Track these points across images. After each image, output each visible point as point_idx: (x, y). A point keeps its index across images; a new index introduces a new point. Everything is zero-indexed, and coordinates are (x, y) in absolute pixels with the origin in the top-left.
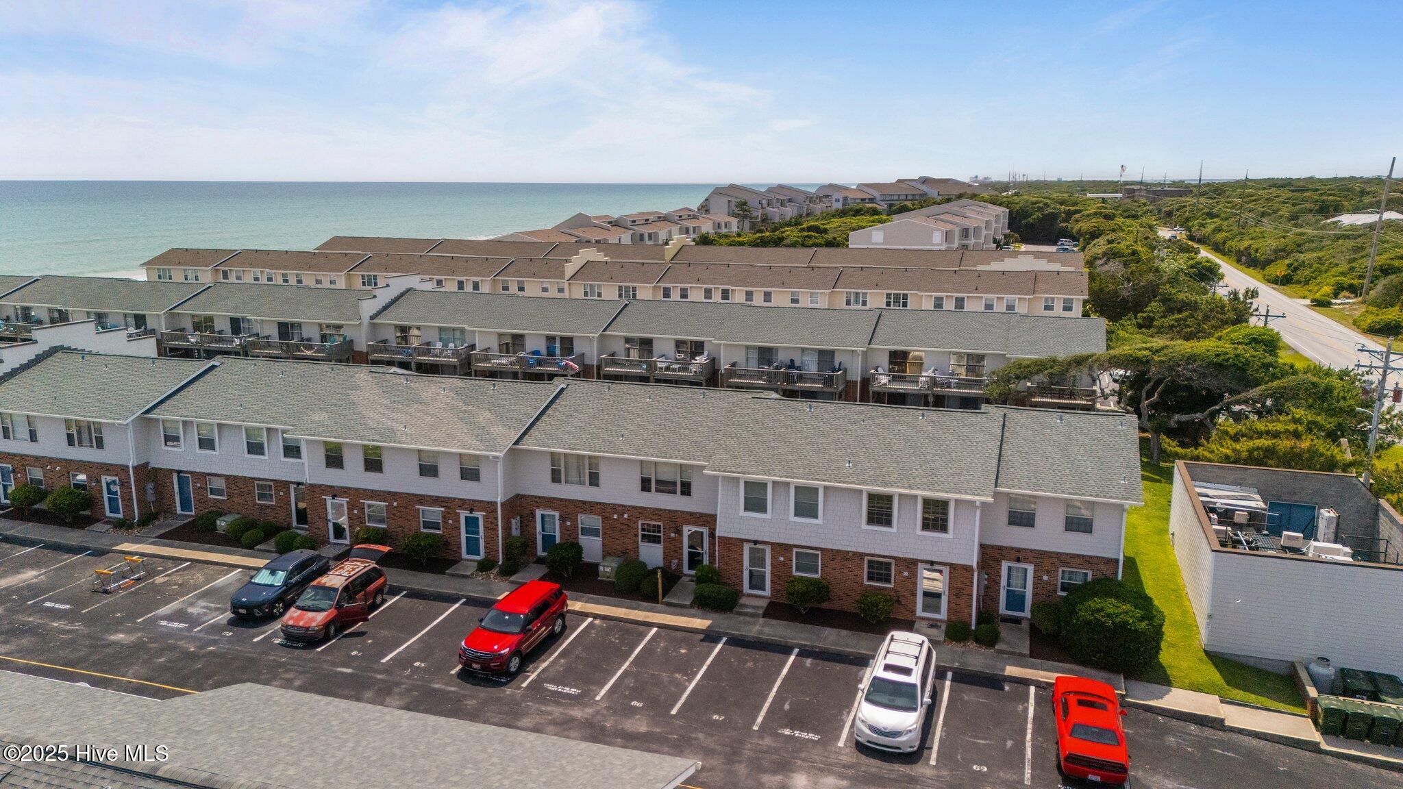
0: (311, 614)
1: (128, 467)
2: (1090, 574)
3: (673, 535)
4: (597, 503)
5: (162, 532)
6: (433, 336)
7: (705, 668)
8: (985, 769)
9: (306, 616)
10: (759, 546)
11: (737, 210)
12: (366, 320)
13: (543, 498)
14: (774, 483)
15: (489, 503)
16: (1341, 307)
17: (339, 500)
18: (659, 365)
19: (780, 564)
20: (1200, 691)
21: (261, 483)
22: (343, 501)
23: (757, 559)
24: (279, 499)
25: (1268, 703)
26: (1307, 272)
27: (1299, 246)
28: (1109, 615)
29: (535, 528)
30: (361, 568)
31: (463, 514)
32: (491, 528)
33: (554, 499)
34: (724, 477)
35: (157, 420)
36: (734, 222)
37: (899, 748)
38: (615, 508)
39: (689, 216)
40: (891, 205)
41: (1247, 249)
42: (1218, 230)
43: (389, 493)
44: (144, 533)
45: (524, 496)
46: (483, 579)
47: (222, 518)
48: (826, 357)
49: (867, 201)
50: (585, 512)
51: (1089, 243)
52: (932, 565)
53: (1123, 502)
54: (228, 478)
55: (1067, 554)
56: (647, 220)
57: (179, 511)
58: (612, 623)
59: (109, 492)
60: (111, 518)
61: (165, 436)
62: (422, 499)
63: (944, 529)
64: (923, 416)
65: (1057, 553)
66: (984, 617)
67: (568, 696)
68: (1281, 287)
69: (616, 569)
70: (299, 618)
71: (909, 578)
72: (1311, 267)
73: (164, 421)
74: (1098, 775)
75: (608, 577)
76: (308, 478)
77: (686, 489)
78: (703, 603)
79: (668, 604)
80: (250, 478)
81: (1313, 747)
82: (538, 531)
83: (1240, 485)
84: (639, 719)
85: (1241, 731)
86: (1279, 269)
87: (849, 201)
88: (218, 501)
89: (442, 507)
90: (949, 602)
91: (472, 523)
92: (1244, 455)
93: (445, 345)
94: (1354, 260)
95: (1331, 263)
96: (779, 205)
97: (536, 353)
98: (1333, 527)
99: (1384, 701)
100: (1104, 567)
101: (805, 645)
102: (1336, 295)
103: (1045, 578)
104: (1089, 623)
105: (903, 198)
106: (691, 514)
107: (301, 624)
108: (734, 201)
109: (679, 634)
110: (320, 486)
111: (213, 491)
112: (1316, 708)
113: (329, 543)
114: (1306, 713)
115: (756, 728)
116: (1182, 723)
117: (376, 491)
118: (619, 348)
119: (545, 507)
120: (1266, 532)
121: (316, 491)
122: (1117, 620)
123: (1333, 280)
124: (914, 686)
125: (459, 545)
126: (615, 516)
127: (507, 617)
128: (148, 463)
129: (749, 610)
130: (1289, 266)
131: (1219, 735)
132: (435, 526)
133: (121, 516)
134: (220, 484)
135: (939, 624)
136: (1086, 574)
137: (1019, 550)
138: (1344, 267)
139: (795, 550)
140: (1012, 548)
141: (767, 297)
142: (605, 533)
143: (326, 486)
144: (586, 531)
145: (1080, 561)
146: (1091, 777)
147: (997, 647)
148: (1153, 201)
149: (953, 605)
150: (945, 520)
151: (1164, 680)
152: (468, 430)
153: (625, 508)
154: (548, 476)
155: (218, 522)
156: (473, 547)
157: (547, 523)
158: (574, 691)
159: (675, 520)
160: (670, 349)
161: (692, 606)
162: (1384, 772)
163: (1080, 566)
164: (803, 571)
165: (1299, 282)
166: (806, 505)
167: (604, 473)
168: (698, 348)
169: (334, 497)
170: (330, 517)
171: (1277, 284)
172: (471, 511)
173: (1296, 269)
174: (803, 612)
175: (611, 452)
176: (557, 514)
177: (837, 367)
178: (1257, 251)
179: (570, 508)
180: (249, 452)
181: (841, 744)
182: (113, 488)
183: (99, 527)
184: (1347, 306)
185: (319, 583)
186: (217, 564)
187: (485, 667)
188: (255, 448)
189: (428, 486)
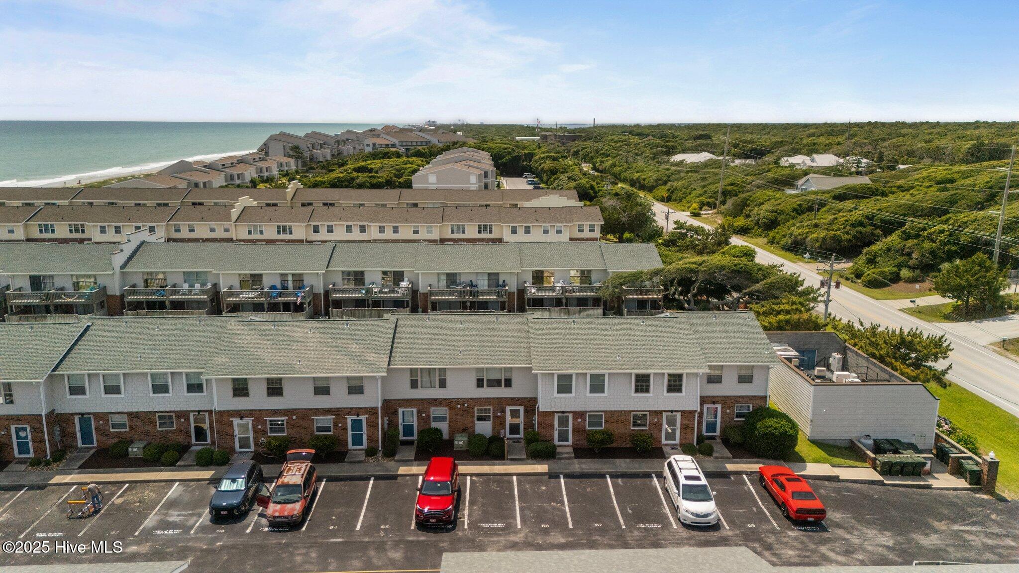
0: (290, 506)
1: (41, 415)
2: (751, 406)
3: (499, 414)
4: (445, 399)
5: (80, 463)
6: (179, 280)
7: (565, 496)
8: (754, 526)
9: (286, 508)
10: (566, 414)
11: (291, 153)
12: (118, 270)
13: (404, 400)
14: (577, 374)
15: (371, 408)
16: (706, 216)
17: (245, 420)
18: (375, 290)
19: (579, 424)
20: (819, 462)
21: (161, 414)
22: (249, 421)
23: (563, 421)
24: (180, 425)
25: (851, 463)
26: (680, 194)
27: (669, 177)
28: (776, 429)
29: (398, 421)
30: (304, 468)
31: (350, 419)
32: (372, 425)
33: (413, 400)
34: (542, 374)
35: (63, 375)
36: (292, 161)
37: (710, 523)
38: (458, 401)
39: (260, 158)
40: (407, 149)
41: (638, 179)
42: (613, 165)
43: (289, 410)
44: (64, 466)
45: (390, 400)
46: (374, 462)
47: (132, 446)
48: (493, 277)
49: (390, 146)
50: (436, 405)
51: (550, 178)
52: (672, 413)
53: (768, 364)
54: (130, 414)
55: (740, 396)
56: (232, 163)
57: (80, 445)
58: (485, 478)
59: (18, 437)
60: (21, 458)
61: (70, 387)
62: (317, 412)
63: (680, 390)
64: (643, 322)
65: (734, 396)
66: (701, 439)
67: (498, 529)
68: (667, 204)
69: (467, 442)
70: (282, 510)
71: (658, 422)
72: (681, 191)
73: (68, 376)
74: (811, 517)
75: (461, 448)
76: (217, 406)
77: (508, 383)
78: (537, 456)
79: (512, 460)
80: (151, 412)
81: (881, 483)
82: (400, 423)
83: (779, 342)
84: (554, 535)
85: (847, 481)
86: (663, 191)
87: (377, 146)
88: (120, 433)
89: (333, 415)
90: (681, 433)
91: (357, 425)
92: (775, 325)
93: (192, 286)
94: (704, 186)
95: (692, 188)
96: (319, 147)
97: (273, 287)
98: (841, 362)
99: (901, 453)
100: (758, 401)
101: (612, 472)
102: (701, 209)
103: (728, 411)
104: (766, 434)
105: (414, 144)
106: (512, 399)
107: (286, 514)
108: (288, 146)
109: (532, 478)
110: (228, 411)
111: (114, 426)
112: (875, 463)
113: (236, 453)
114: (867, 465)
115: (624, 527)
116: (821, 482)
117: (277, 410)
118: (338, 279)
119: (406, 406)
120: (802, 368)
121: (224, 417)
122: (781, 431)
123: (698, 200)
124: (705, 486)
125: (347, 440)
126: (459, 406)
127: (439, 485)
128: (53, 411)
129: (565, 456)
130: (669, 190)
131: (839, 485)
132: (328, 429)
133: (32, 455)
134: (124, 419)
135: (676, 447)
136: (749, 407)
137: (714, 397)
138: (699, 191)
139: (588, 414)
140: (710, 397)
141: (396, 230)
142: (451, 418)
143: (233, 411)
144: (436, 419)
145: (746, 399)
146: (809, 519)
147: (715, 455)
148: (563, 144)
149: (683, 434)
150: (681, 386)
151: (801, 460)
152: (349, 359)
153: (465, 400)
154: (409, 385)
155: (130, 450)
156: (357, 440)
157: (408, 416)
158: (500, 525)
159: (500, 404)
160: (378, 278)
161: (527, 459)
162: (914, 490)
163: (746, 402)
164: (593, 426)
165: (675, 200)
166: (597, 385)
167: (450, 379)
168: (398, 277)
169: (242, 418)
170: (236, 433)
171: (664, 202)
172: (358, 415)
173: (672, 192)
174: (597, 452)
175: (459, 364)
176: (415, 410)
177: (501, 283)
178: (644, 180)
179: (423, 405)
180: (154, 392)
181: (675, 527)
182: (22, 434)
183: (13, 467)
184: (710, 216)
185: (282, 482)
186: (155, 481)
187: (439, 520)
188: (160, 388)
189: (322, 402)
